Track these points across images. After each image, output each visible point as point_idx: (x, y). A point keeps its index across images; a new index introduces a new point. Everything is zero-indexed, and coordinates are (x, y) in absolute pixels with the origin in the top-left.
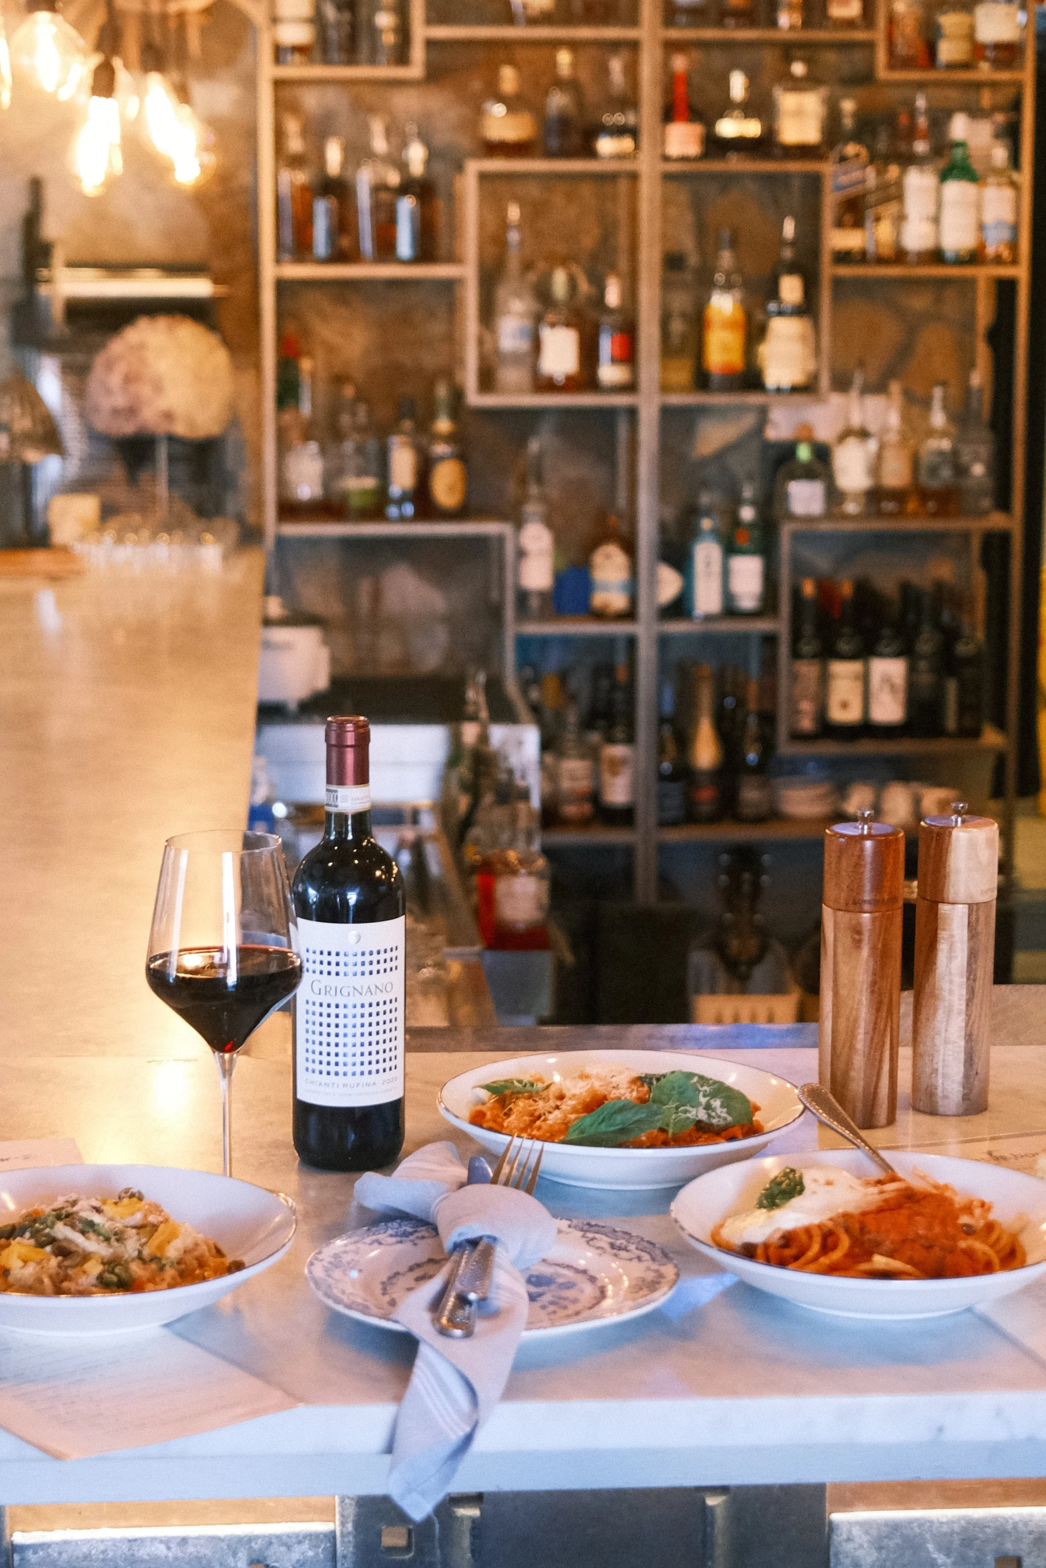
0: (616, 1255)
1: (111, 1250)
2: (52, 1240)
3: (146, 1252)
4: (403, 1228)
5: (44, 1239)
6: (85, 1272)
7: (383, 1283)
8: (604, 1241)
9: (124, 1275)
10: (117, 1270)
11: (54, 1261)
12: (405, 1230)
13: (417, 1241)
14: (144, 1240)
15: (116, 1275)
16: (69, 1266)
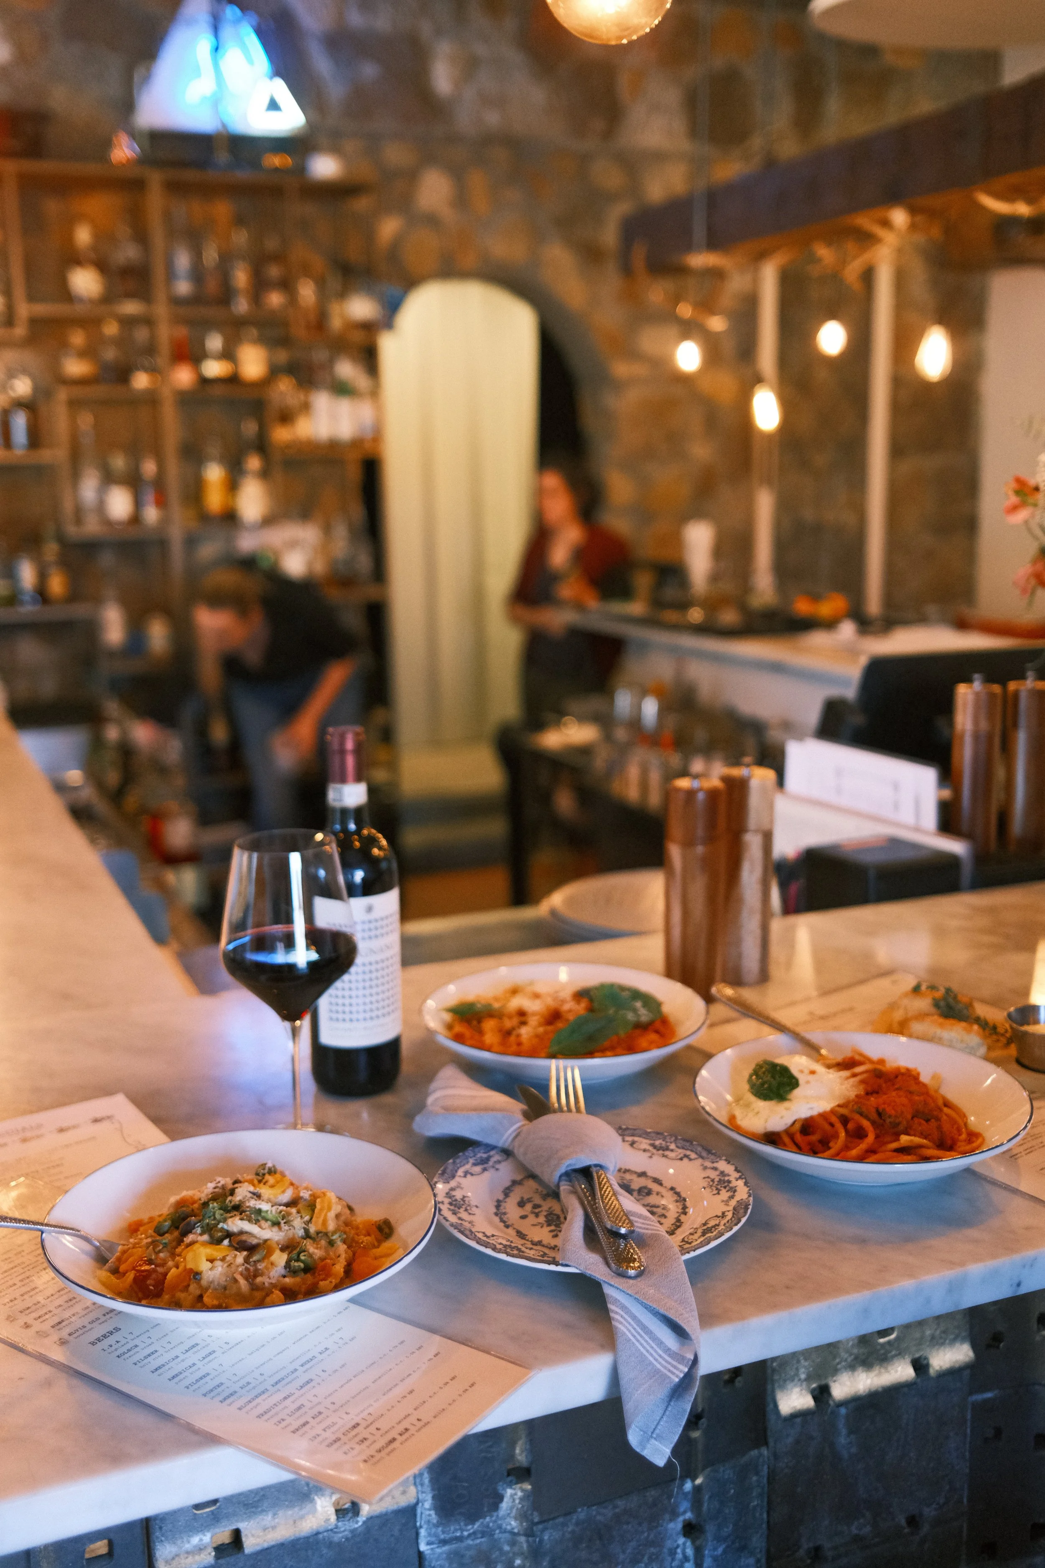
0: (664, 1156)
1: (282, 1234)
2: (229, 1235)
3: (312, 1229)
4: (479, 1155)
5: (220, 1234)
6: (272, 1264)
7: (496, 1214)
8: (644, 1143)
9: (309, 1260)
10: (302, 1258)
11: (240, 1257)
12: (481, 1157)
13: (497, 1166)
14: (307, 1218)
15: (302, 1261)
16: (259, 1261)
